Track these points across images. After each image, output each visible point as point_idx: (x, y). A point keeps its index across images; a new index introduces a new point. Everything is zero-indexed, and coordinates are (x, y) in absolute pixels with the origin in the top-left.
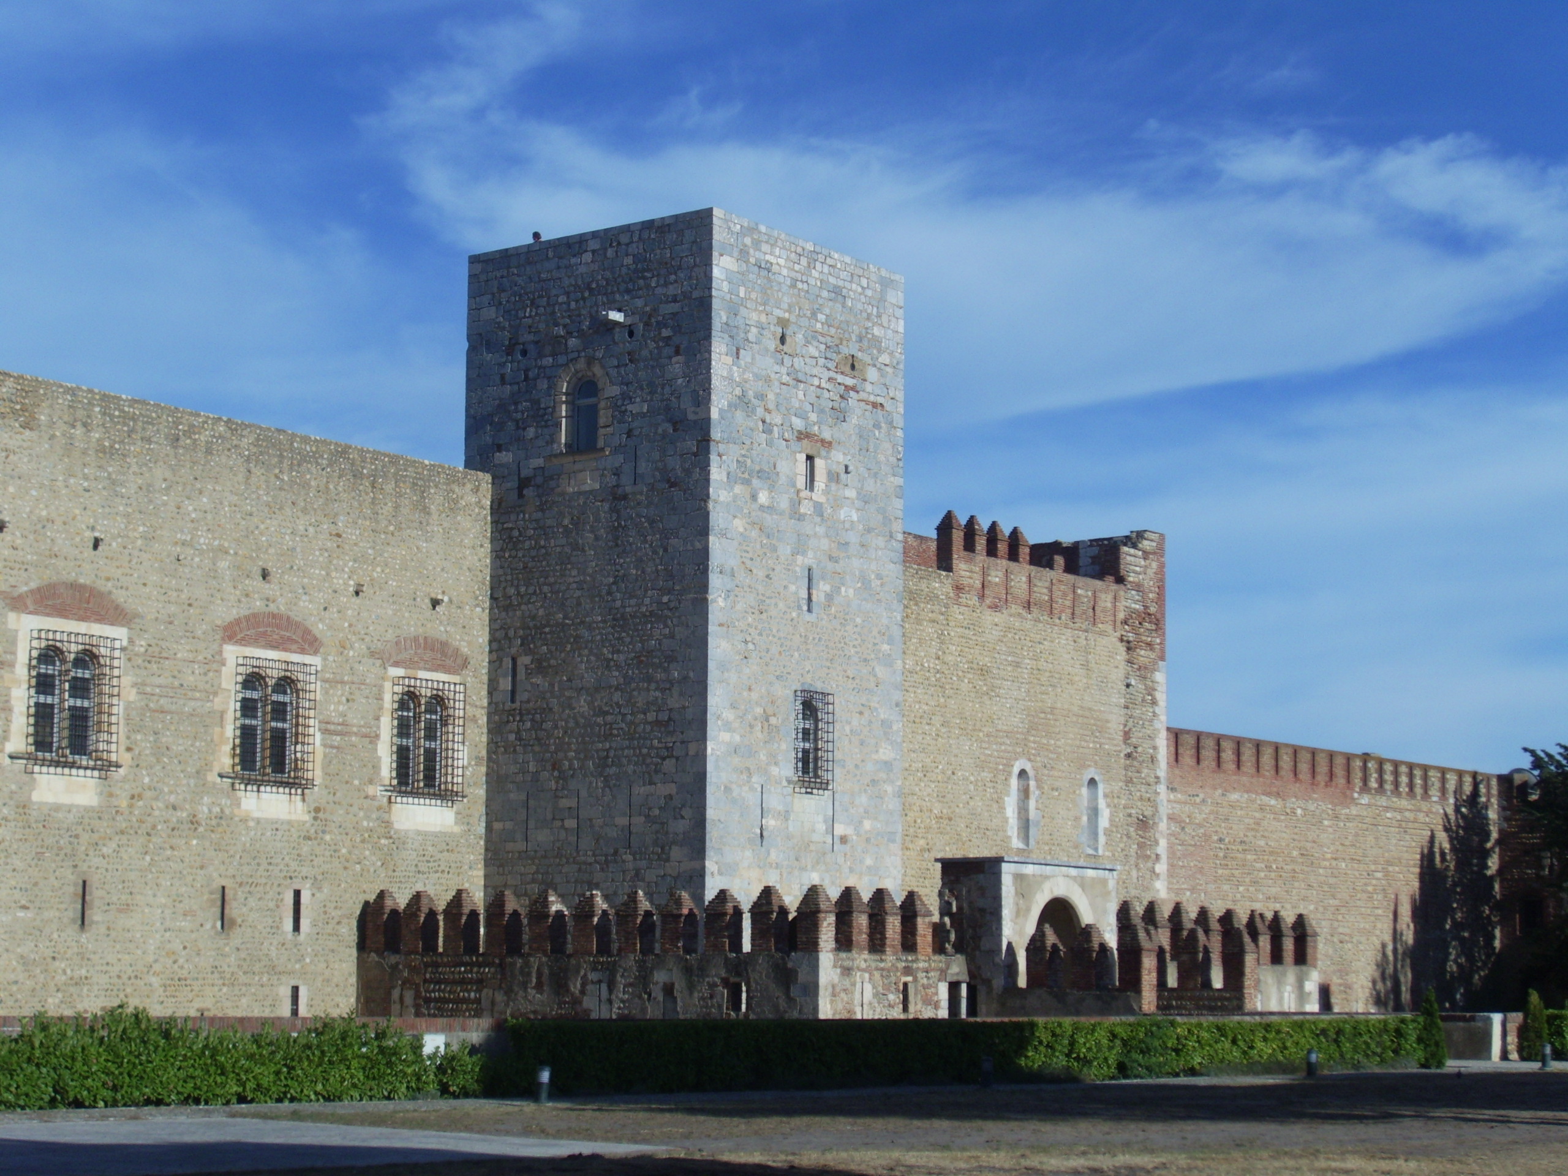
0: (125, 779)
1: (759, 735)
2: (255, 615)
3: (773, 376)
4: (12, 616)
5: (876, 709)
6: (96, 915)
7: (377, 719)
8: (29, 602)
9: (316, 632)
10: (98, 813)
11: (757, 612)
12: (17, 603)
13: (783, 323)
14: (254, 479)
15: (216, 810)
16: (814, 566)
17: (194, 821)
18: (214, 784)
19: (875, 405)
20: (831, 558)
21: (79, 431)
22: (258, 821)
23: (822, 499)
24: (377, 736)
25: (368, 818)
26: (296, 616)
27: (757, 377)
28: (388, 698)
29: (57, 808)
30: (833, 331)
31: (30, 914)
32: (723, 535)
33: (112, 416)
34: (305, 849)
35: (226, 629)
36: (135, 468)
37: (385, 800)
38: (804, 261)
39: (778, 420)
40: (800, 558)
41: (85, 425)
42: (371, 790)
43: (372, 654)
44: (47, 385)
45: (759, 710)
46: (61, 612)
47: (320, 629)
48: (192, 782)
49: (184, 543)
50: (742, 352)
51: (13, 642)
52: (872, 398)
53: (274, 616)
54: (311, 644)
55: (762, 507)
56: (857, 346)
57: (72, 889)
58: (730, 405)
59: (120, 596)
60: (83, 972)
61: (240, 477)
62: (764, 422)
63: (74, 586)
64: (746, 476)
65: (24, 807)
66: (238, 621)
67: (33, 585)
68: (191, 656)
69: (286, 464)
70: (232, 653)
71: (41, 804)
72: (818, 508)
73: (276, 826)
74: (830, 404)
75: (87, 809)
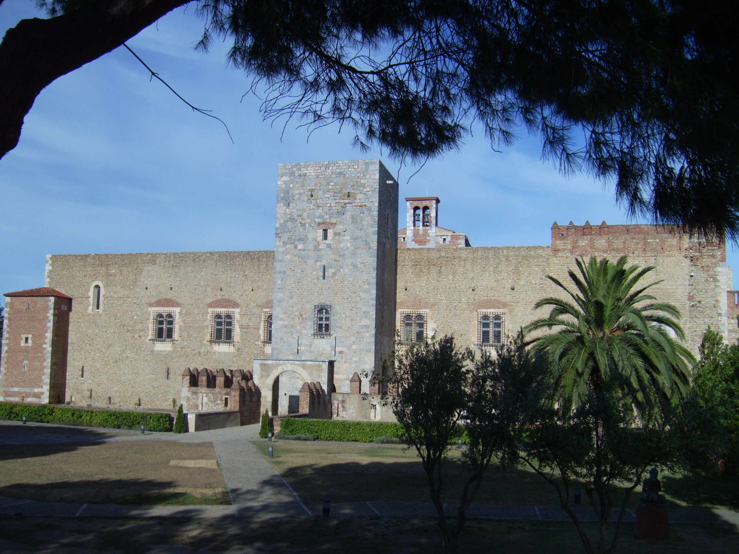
0: (179, 344)
1: (297, 321)
2: (218, 300)
3: (306, 208)
4: (149, 308)
5: (360, 308)
6: (171, 376)
7: (260, 323)
8: (154, 305)
9: (238, 302)
10: (172, 352)
11: (297, 283)
12: (150, 305)
13: (311, 190)
14: (218, 265)
15: (206, 350)
16: (326, 265)
17: (199, 353)
18: (205, 344)
19: (361, 206)
20: (335, 261)
21: (167, 263)
22: (219, 353)
23: (331, 242)
24: (260, 328)
25: (256, 351)
26: (231, 298)
27: (299, 210)
28: (263, 317)
29: (162, 351)
30: (338, 187)
31: (154, 376)
32: (281, 261)
33: (176, 258)
34: (235, 359)
35: (209, 305)
36: (182, 269)
37: (263, 345)
38: (323, 168)
39: (308, 221)
40: (318, 263)
41: (169, 261)
42: (257, 343)
43: (258, 306)
44: (158, 254)
45: (297, 313)
46: (162, 306)
47: (239, 301)
48: (199, 344)
49: (197, 285)
50: (291, 204)
51: (150, 314)
52: (359, 204)
53: (224, 300)
54: (236, 306)
55: (300, 250)
56: (351, 189)
57: (165, 370)
58: (285, 222)
59: (178, 300)
60: (168, 390)
61: (214, 266)
62: (301, 223)
63: (165, 299)
64: (292, 241)
65: (152, 351)
66: (213, 302)
67: (155, 300)
68: (198, 312)
69: (228, 260)
70: (210, 310)
71: (157, 351)
72: (329, 246)
73: (225, 353)
74: (336, 211)
75: (169, 351)
